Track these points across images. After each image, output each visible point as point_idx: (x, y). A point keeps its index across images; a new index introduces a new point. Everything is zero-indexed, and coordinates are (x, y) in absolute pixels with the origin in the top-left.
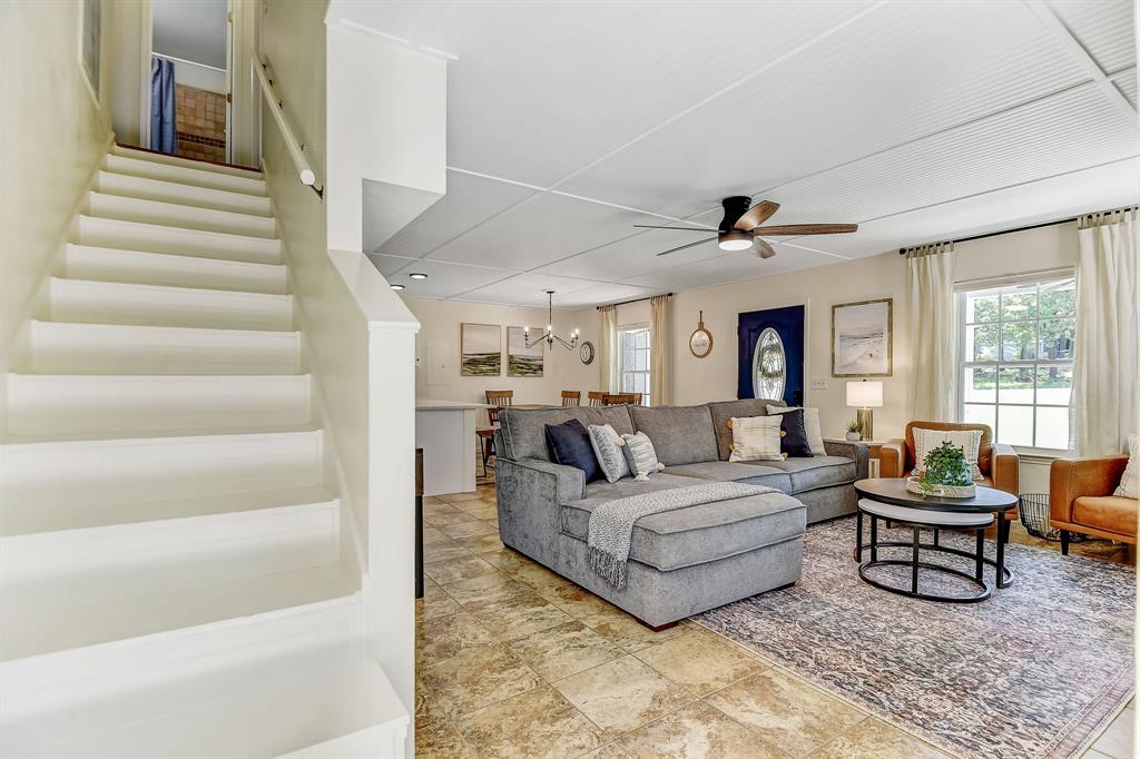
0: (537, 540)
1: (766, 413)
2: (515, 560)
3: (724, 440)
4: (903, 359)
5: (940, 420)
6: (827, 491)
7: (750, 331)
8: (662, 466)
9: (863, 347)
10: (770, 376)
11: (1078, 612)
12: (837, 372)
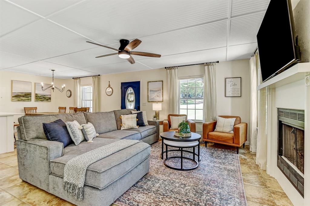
0: (38, 178)
1: (131, 113)
2: (27, 188)
3: (119, 123)
4: (166, 97)
5: (175, 113)
6: (150, 136)
7: (125, 88)
8: (98, 135)
9: (156, 94)
10: (130, 102)
11: (218, 166)
12: (149, 101)
